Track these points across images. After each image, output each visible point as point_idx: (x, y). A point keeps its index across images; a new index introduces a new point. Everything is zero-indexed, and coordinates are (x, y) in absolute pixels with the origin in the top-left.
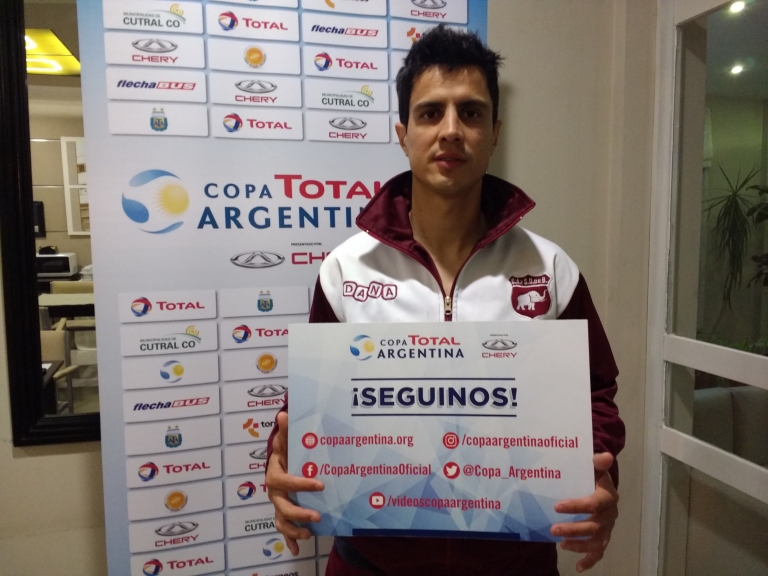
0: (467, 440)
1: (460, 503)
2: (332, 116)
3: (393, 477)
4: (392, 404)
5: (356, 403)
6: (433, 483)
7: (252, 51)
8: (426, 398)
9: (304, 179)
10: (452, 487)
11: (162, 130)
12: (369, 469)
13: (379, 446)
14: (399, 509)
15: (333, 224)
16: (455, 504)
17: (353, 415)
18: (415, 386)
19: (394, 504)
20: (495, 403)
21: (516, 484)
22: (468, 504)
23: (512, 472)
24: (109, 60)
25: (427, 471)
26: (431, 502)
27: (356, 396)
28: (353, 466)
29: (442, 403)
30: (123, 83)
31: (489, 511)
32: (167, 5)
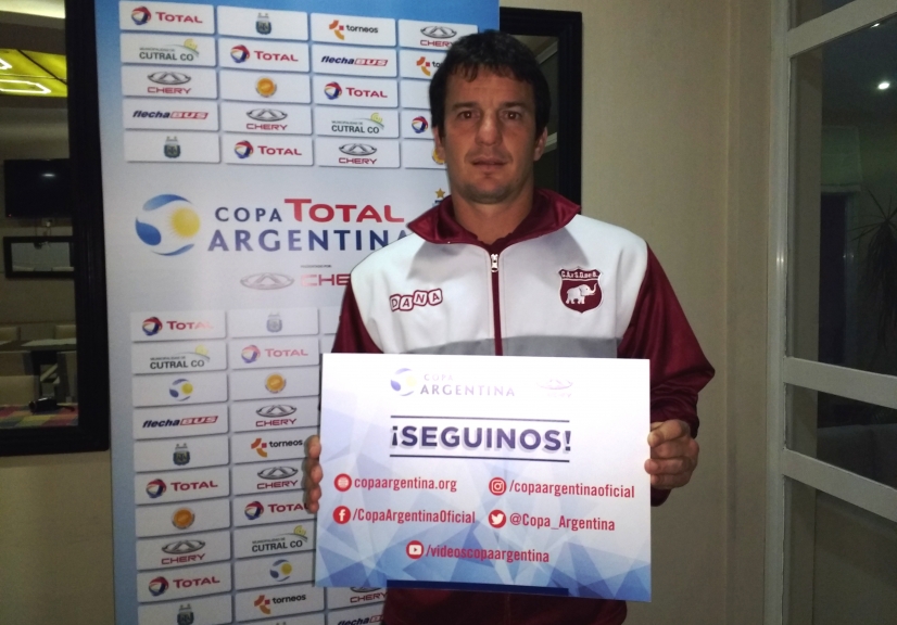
0: (515, 486)
1: (505, 554)
2: (342, 142)
3: (434, 524)
4: (435, 444)
5: (395, 442)
6: (477, 533)
7: (263, 82)
8: (473, 439)
9: (314, 203)
10: (497, 537)
11: (175, 157)
12: (408, 515)
13: (419, 491)
14: (438, 559)
15: (342, 247)
16: (499, 555)
17: (392, 456)
18: (461, 425)
19: (433, 555)
20: (547, 447)
21: (567, 535)
22: (513, 556)
23: (563, 522)
24: (126, 91)
25: (470, 519)
26: (473, 553)
27: (395, 435)
28: (389, 511)
29: (489, 445)
30: (139, 114)
31: (536, 564)
32: (181, 40)
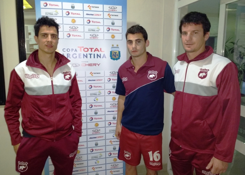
2: (91, 33)
7: (73, 20)
9: (84, 48)
15: (91, 58)
32: (54, 10)
